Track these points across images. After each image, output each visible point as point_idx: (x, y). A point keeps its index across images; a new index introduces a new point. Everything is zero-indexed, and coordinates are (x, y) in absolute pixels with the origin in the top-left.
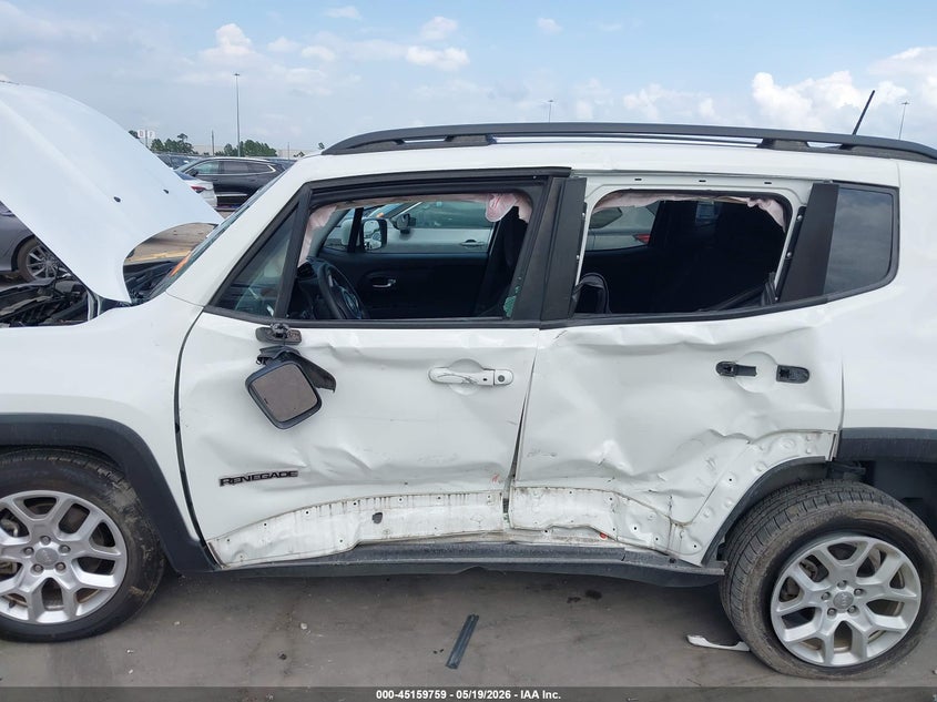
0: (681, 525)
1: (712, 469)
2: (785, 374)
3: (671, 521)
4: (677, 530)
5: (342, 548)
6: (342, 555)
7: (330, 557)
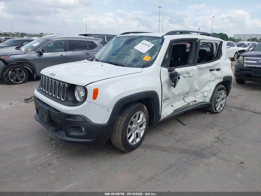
0: (206, 96)
1: (209, 87)
2: (217, 70)
3: (204, 96)
4: (205, 98)
5: (172, 112)
6: (172, 114)
7: (171, 114)
